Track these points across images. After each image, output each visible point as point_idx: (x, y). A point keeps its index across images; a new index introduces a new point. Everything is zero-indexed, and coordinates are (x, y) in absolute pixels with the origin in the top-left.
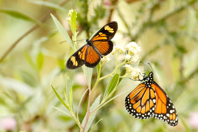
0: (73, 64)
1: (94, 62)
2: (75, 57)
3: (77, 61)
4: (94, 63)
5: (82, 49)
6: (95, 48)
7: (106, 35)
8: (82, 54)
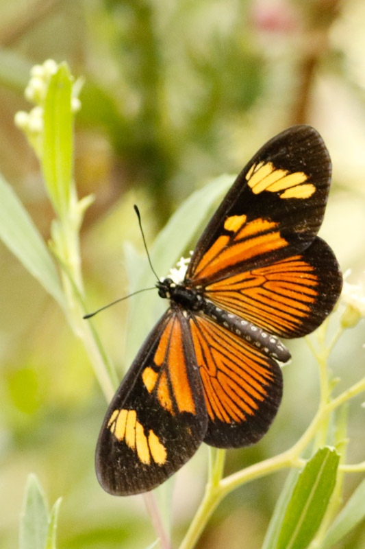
0: (138, 460)
1: (249, 406)
2: (133, 414)
3: (156, 433)
4: (249, 411)
5: (156, 347)
6: (231, 316)
7: (274, 220)
8: (168, 377)
